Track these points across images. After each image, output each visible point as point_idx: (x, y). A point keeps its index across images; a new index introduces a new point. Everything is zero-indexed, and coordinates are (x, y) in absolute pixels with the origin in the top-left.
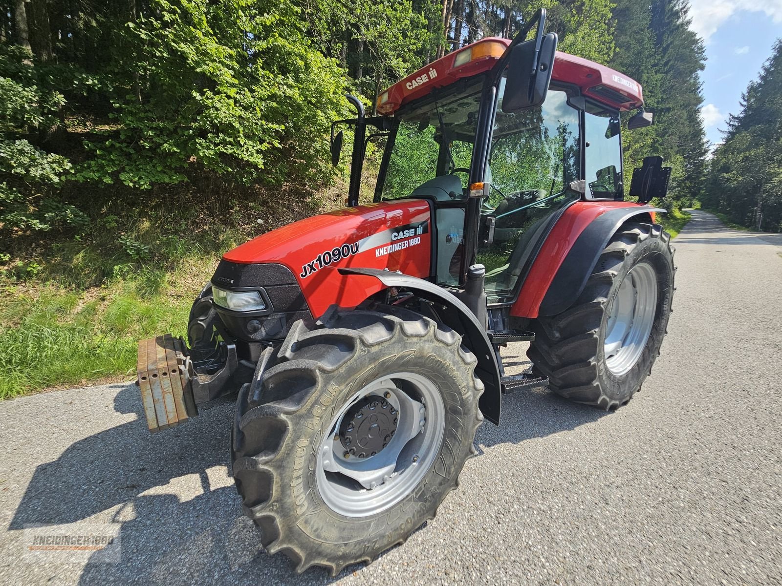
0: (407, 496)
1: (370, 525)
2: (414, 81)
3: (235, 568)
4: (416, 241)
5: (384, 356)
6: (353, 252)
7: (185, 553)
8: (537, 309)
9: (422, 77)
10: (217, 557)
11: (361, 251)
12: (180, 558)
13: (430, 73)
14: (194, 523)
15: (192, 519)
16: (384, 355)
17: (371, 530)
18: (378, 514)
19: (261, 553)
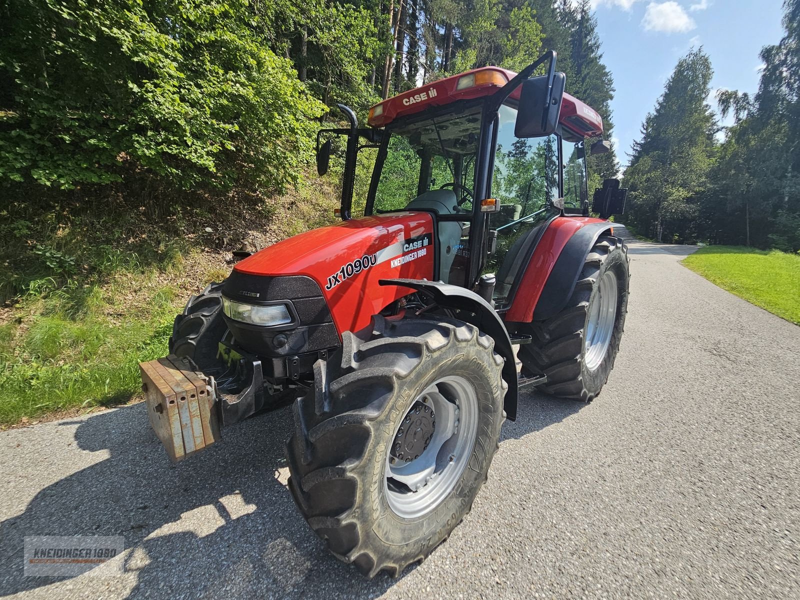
0: (449, 494)
1: (422, 525)
2: (411, 98)
3: (289, 589)
4: (423, 253)
5: (443, 361)
6: (372, 264)
7: (229, 584)
8: (531, 314)
9: (421, 95)
10: (266, 582)
11: (379, 261)
12: (225, 590)
13: (429, 92)
14: (228, 554)
15: (223, 550)
16: (443, 359)
17: (424, 529)
18: (428, 513)
19: (312, 571)
